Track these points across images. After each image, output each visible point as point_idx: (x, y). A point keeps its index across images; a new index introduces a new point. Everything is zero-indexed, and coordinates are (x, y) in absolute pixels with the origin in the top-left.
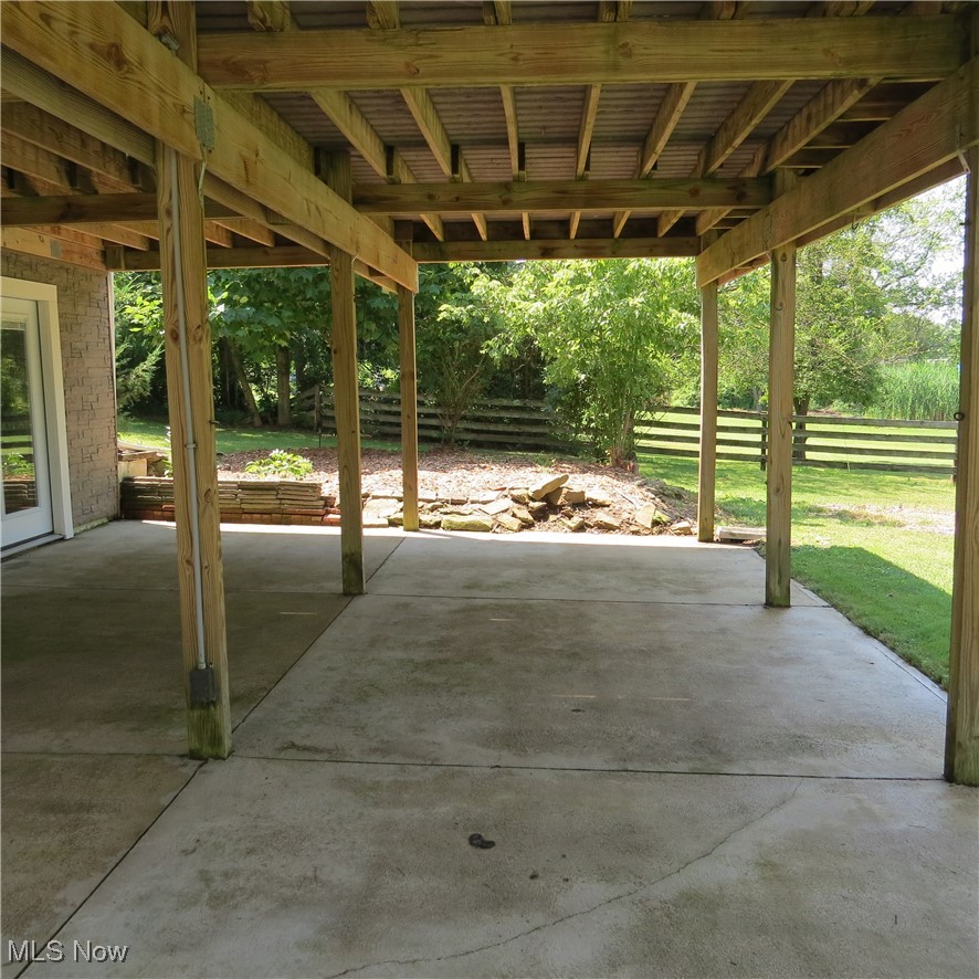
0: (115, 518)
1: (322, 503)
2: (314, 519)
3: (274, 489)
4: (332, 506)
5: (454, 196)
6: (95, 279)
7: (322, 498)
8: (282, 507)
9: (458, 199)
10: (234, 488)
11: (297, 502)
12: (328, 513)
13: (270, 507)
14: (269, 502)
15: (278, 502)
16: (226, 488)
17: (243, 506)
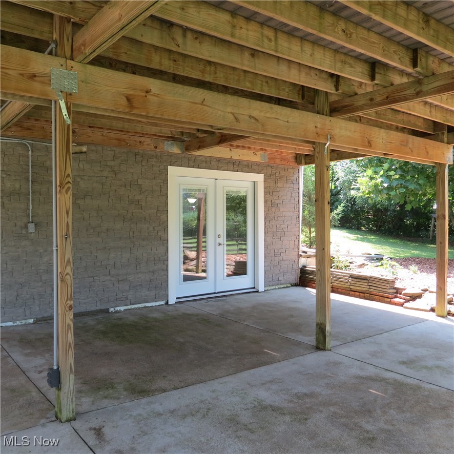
0: (296, 285)
1: (395, 291)
2: (386, 299)
3: (367, 280)
4: (401, 294)
5: (385, 96)
6: (290, 170)
7: (395, 288)
8: (370, 290)
9: (387, 97)
10: (347, 277)
11: (378, 289)
12: (396, 297)
13: (365, 289)
14: (364, 287)
15: (368, 287)
16: (344, 276)
17: (351, 287)
